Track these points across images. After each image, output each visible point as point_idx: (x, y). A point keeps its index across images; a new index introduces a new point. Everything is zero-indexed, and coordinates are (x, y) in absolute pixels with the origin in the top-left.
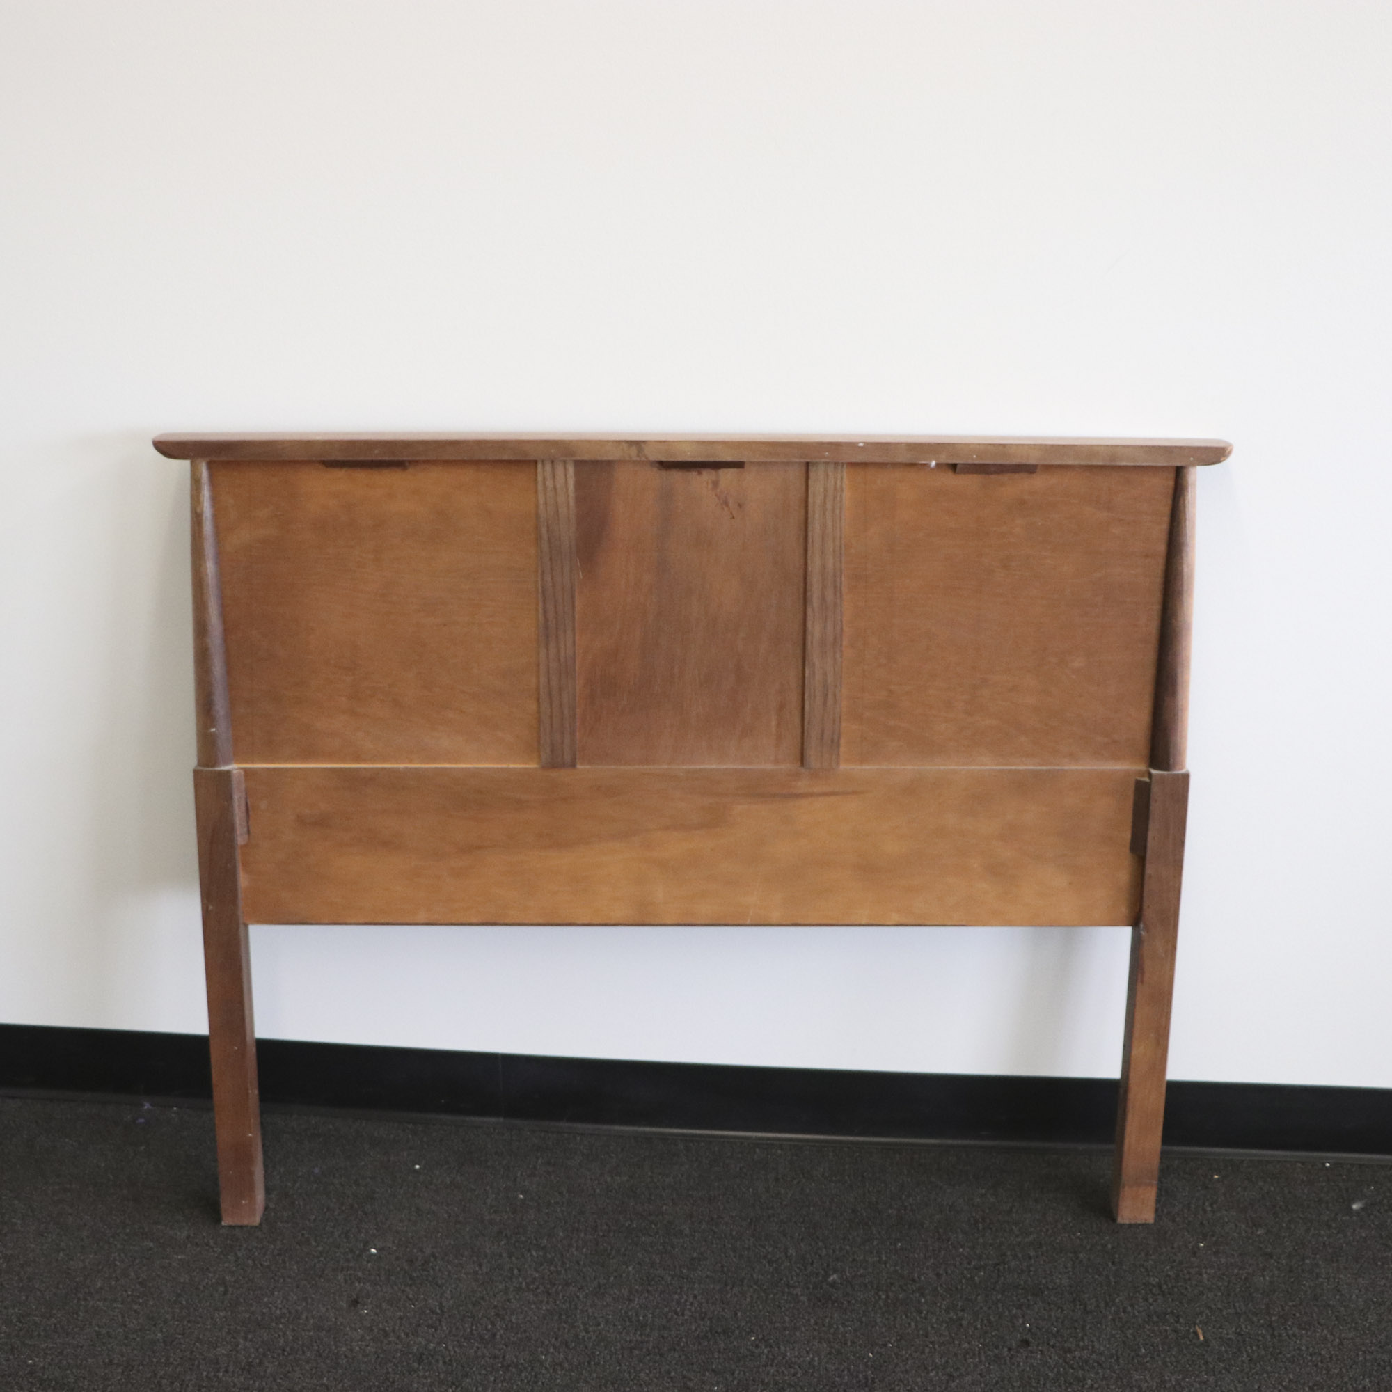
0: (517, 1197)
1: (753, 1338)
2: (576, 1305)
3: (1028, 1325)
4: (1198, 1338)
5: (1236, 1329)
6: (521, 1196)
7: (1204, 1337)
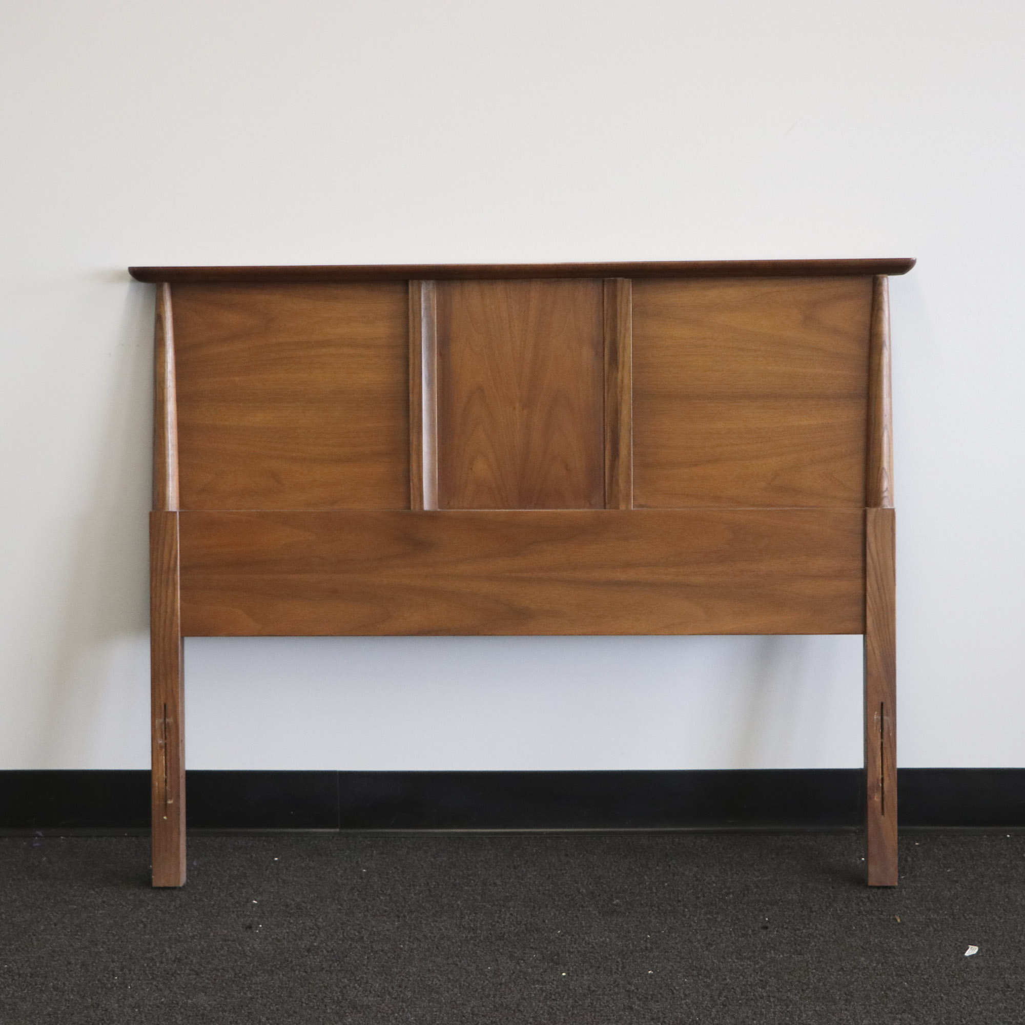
0: (361, 871)
1: (559, 932)
2: (421, 921)
3: (767, 919)
4: (897, 921)
5: (926, 916)
6: (364, 870)
7: (901, 920)
